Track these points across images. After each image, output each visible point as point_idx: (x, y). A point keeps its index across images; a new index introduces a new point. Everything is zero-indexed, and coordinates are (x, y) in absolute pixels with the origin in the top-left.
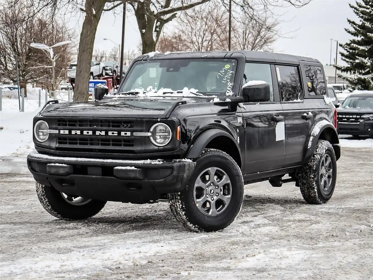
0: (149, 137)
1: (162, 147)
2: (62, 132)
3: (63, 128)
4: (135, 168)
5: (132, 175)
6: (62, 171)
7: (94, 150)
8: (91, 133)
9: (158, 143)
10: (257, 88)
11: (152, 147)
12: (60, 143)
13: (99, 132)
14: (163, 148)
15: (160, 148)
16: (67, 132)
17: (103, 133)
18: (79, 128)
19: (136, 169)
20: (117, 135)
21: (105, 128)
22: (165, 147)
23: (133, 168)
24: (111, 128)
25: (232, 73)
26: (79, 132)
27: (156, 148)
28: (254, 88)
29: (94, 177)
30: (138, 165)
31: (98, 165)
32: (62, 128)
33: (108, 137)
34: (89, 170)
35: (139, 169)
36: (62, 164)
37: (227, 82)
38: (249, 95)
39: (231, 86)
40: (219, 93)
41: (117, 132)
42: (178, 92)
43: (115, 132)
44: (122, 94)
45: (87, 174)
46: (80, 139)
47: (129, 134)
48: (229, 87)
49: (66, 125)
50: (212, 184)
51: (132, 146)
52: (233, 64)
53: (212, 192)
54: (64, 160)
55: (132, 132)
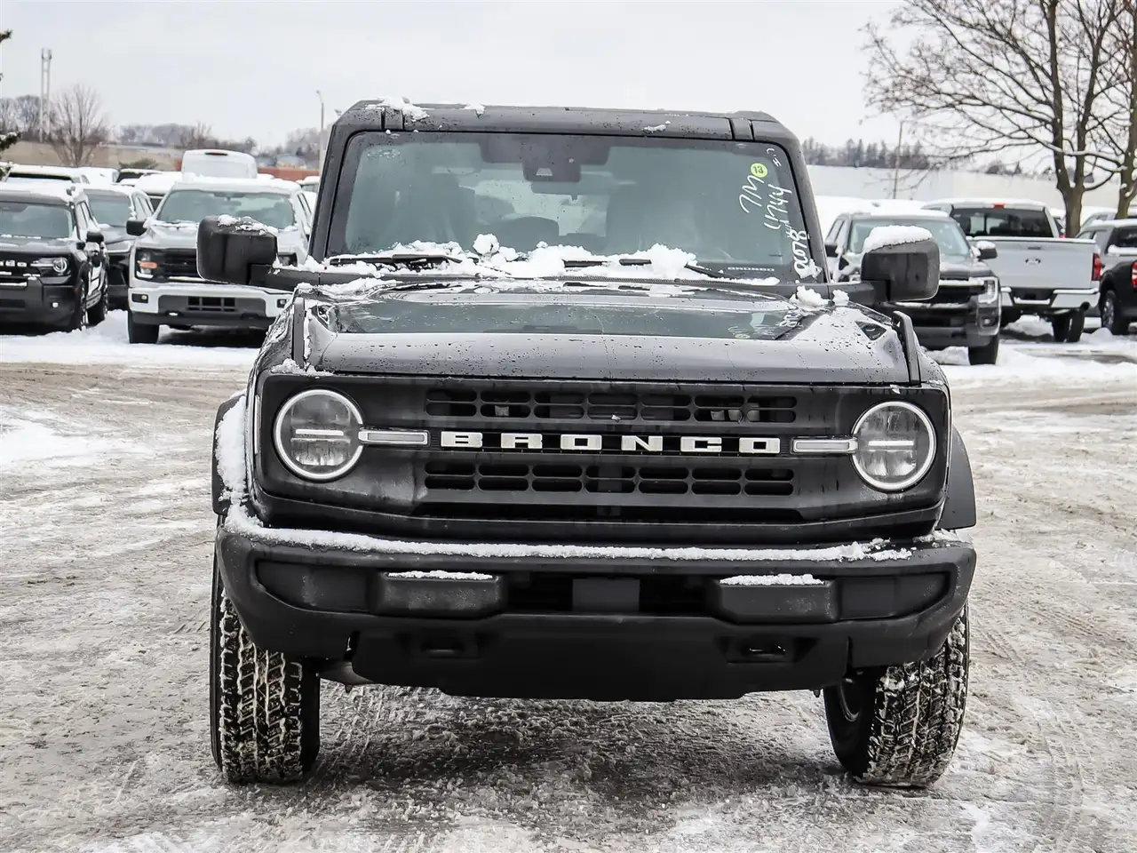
0: (849, 455)
1: (901, 495)
2: (449, 439)
3: (458, 423)
4: (815, 577)
5: (804, 608)
6: (463, 602)
7: (599, 512)
8: (595, 442)
9: (874, 477)
10: (915, 254)
11: (863, 497)
12: (431, 484)
13: (636, 439)
14: (905, 498)
15: (894, 496)
16: (475, 440)
17: (655, 444)
18: (539, 424)
19: (818, 581)
20: (718, 449)
21: (667, 424)
22: (909, 493)
23: (808, 579)
24: (693, 423)
25: (785, 196)
26: (535, 441)
27: (881, 497)
28: (908, 255)
29: (620, 618)
30: (825, 565)
31: (621, 571)
32: (447, 422)
33: (677, 461)
34: (581, 590)
35: (829, 584)
36: (470, 572)
37: (783, 230)
38: (893, 278)
39: (800, 241)
40: (771, 267)
41: (719, 440)
42: (624, 263)
43: (710, 440)
45: (567, 606)
46: (541, 469)
47: (773, 446)
48: (797, 247)
49: (470, 411)
51: (787, 491)
52: (777, 162)
54: (466, 555)
55: (786, 438)
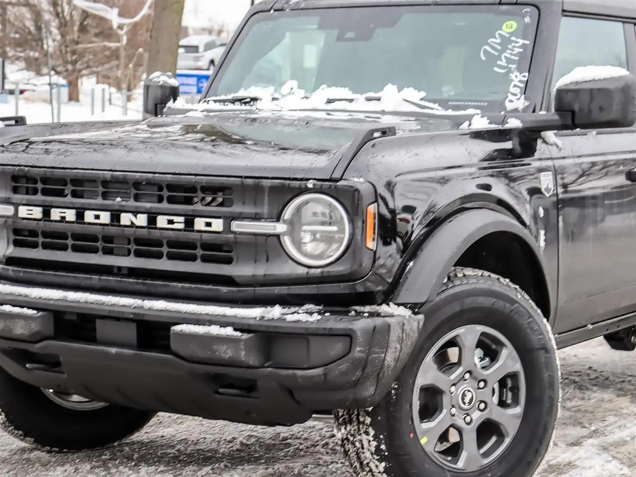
0: (278, 236)
1: (319, 270)
2: (23, 211)
3: (27, 200)
4: (236, 330)
5: (226, 353)
6: (20, 329)
7: (115, 271)
8: (105, 218)
9: (306, 255)
10: (599, 90)
11: (287, 269)
12: (17, 244)
13: (130, 216)
14: (322, 272)
15: (312, 271)
16: (37, 212)
17: (142, 220)
18: (71, 203)
19: (238, 334)
20: (182, 226)
21: (148, 205)
22: (326, 269)
23: (229, 331)
24: (165, 205)
25: (524, 46)
26: (71, 215)
27: (302, 271)
28: (591, 90)
29: (113, 350)
30: (245, 321)
31: (125, 316)
32: (22, 200)
33: (155, 234)
34: (102, 329)
35: (245, 336)
36: (22, 307)
37: (510, 71)
38: (576, 108)
39: (520, 81)
40: (484, 101)
41: (182, 219)
42: (369, 99)
43: (176, 219)
44: (215, 101)
45: (93, 340)
46: (76, 237)
47: (218, 225)
48: (515, 86)
49: (35, 192)
50: (467, 376)
51: (229, 261)
52: (527, 20)
53: (467, 400)
54: (26, 296)
55: (229, 219)
